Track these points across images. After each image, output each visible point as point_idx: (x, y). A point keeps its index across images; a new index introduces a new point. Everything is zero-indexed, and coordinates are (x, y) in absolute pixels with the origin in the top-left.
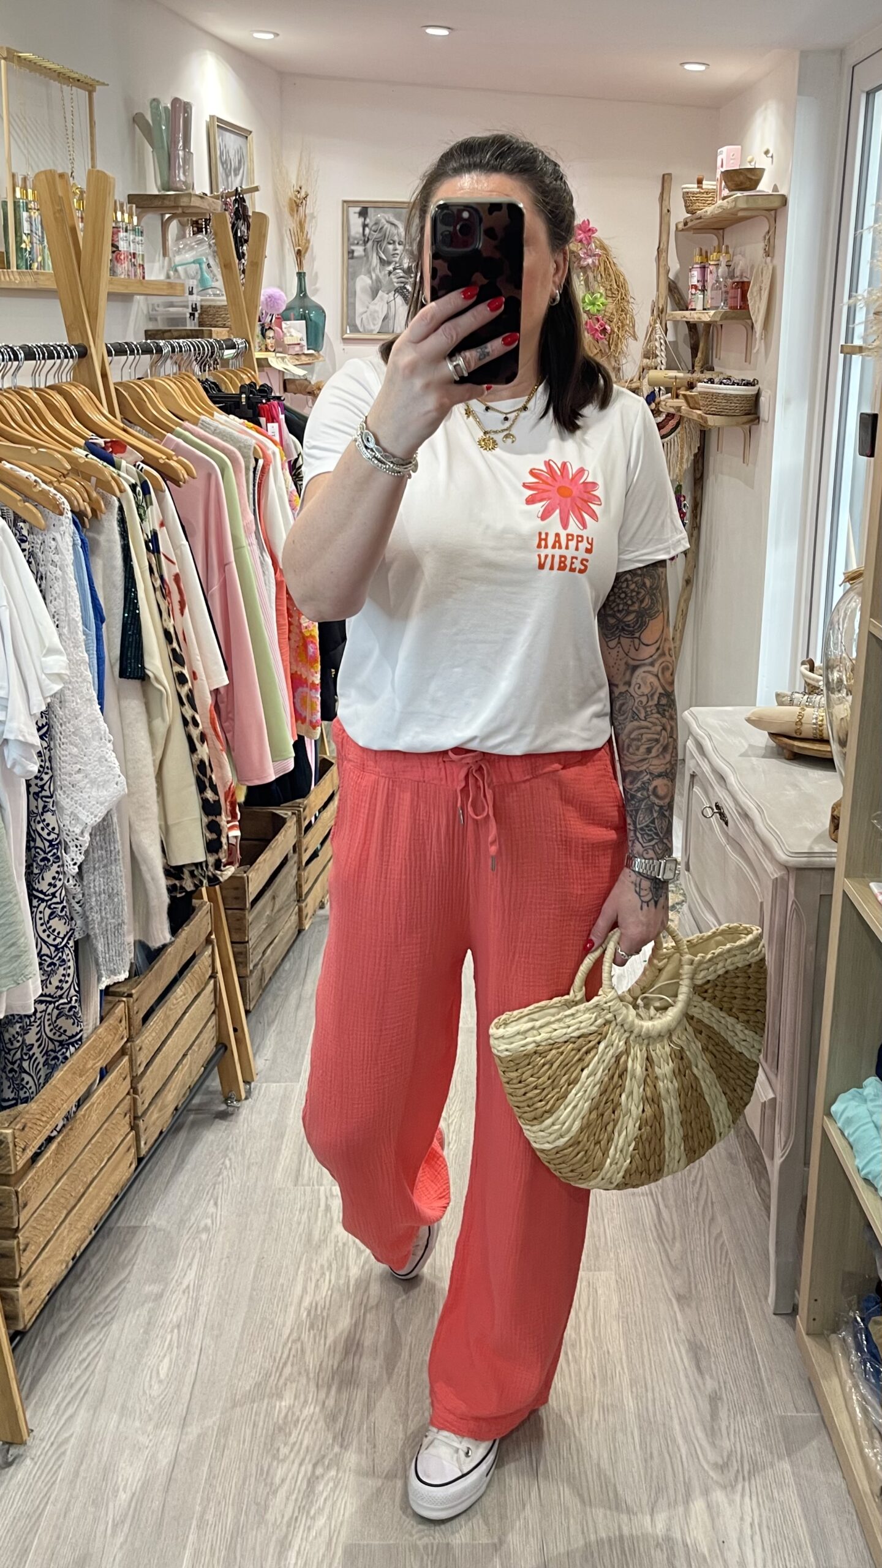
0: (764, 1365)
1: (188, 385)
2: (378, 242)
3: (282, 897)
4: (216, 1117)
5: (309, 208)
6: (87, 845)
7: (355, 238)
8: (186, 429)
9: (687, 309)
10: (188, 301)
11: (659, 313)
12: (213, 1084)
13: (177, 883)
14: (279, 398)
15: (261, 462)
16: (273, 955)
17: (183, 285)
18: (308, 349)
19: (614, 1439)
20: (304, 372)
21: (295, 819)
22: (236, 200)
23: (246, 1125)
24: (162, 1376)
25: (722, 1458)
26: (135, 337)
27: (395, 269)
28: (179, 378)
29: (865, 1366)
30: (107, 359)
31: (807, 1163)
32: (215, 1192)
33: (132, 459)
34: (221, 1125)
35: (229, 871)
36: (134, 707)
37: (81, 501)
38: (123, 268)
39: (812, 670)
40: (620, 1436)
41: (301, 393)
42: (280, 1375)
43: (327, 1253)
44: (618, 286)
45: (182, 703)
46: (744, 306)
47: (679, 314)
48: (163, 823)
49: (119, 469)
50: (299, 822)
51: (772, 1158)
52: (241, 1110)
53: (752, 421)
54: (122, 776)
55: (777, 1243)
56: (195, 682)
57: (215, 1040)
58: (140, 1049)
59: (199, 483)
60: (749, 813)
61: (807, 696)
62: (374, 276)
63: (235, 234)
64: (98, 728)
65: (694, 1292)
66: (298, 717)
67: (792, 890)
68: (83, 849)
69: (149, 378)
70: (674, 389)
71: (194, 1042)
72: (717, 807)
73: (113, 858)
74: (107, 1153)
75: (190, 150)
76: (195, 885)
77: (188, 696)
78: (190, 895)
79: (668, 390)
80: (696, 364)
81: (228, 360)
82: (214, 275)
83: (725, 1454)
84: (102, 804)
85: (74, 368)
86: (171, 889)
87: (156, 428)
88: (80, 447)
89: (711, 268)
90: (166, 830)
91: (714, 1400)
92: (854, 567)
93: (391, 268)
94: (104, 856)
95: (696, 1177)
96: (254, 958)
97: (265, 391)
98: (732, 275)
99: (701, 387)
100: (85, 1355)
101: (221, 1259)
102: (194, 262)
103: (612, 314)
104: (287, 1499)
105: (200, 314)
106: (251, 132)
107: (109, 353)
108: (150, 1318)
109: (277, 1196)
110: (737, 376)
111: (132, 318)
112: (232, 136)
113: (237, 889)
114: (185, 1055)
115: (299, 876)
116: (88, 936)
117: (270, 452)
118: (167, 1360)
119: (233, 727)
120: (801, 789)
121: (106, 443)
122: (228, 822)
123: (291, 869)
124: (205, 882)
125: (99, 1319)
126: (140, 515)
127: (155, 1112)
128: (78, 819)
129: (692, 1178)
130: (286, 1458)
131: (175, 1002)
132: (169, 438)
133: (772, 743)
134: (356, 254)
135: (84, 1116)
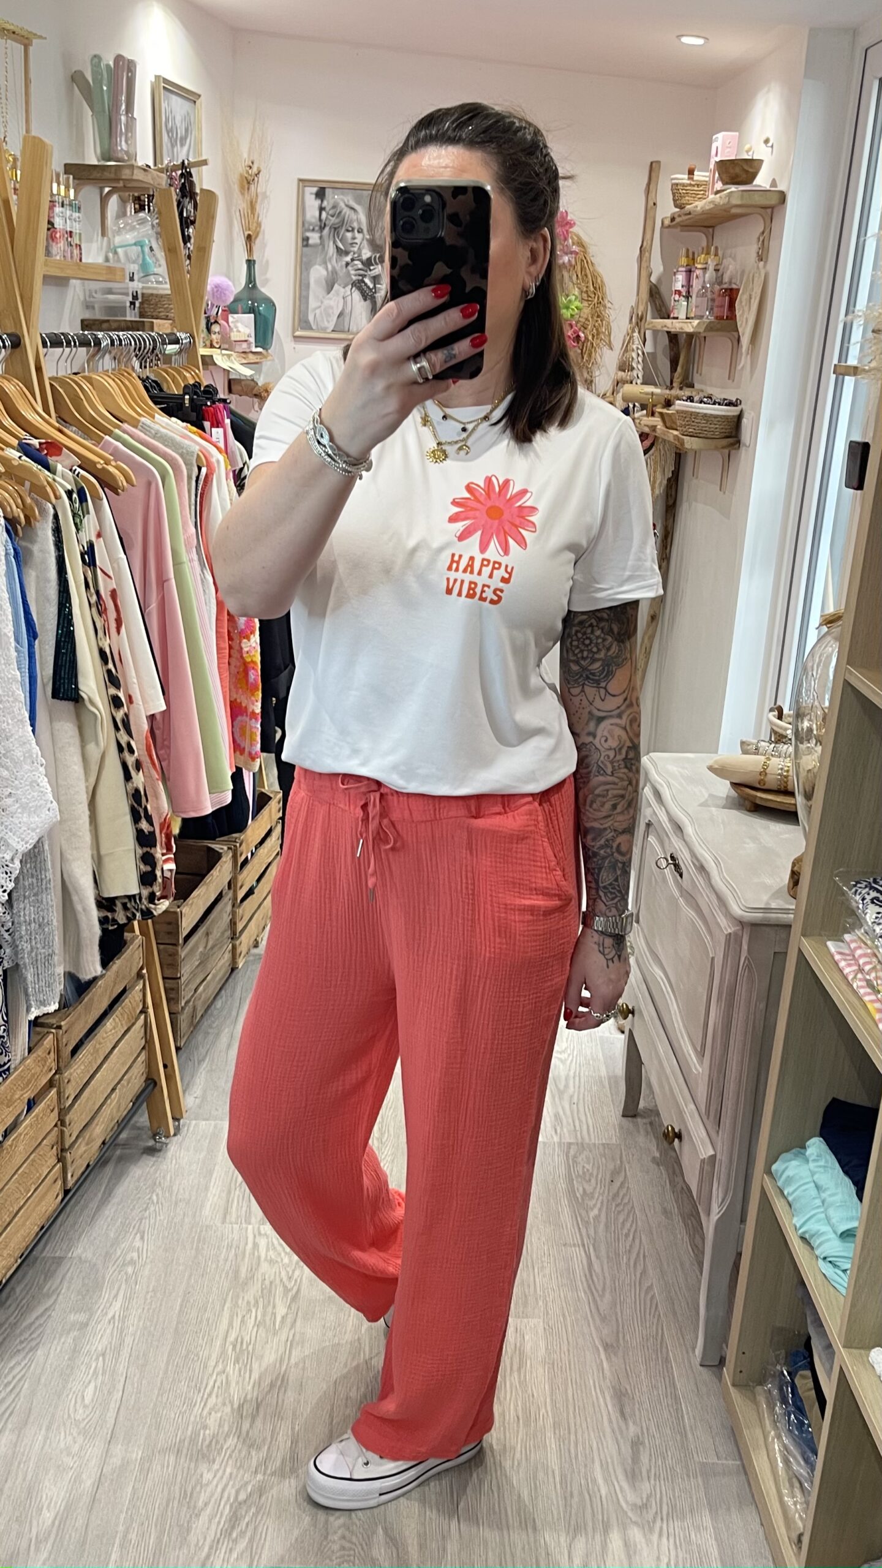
0: (688, 1413)
1: (127, 383)
2: (335, 229)
3: (216, 934)
4: (143, 1153)
5: (261, 186)
6: (18, 872)
7: (310, 224)
8: (125, 432)
9: (669, 318)
10: (128, 288)
11: (639, 321)
12: (142, 1120)
13: (109, 915)
14: (224, 401)
15: (204, 470)
16: (206, 992)
17: (123, 270)
18: (256, 347)
19: (535, 1477)
20: (253, 372)
21: (231, 855)
22: (182, 175)
23: (174, 1162)
24: (87, 1401)
25: (642, 1498)
26: (70, 327)
27: (353, 260)
28: (118, 374)
29: (789, 1418)
30: (42, 351)
31: (743, 1220)
32: (142, 1228)
33: (68, 462)
34: (148, 1162)
35: (164, 905)
36: (67, 729)
37: (14, 507)
38: (59, 248)
39: (780, 717)
40: (541, 1475)
41: (247, 395)
42: (205, 1405)
43: (254, 1290)
44: (595, 288)
45: (117, 728)
46: (732, 316)
47: (660, 323)
48: (95, 852)
49: (54, 473)
50: (235, 857)
51: (709, 1214)
52: (169, 1146)
53: (732, 445)
54: (55, 803)
55: (708, 1297)
56: (131, 706)
57: (145, 1075)
58: (68, 1082)
59: (139, 492)
60: (706, 866)
61: (773, 745)
62: (330, 267)
63: (181, 214)
64: (30, 751)
65: (621, 1341)
66: (237, 747)
67: (745, 947)
68: (13, 876)
69: (86, 374)
70: (650, 406)
71: (123, 1076)
72: (672, 858)
73: (44, 887)
74: (33, 1183)
75: (132, 115)
76: (128, 918)
77: (123, 721)
78: (122, 928)
79: (643, 407)
80: (675, 380)
81: (170, 356)
82: (157, 260)
83: (645, 1496)
84: (33, 830)
85: (6, 360)
86: (103, 921)
87: (93, 429)
88: (13, 447)
89: (698, 272)
90: (98, 860)
91: (636, 1444)
92: (831, 609)
93: (348, 259)
94: (35, 884)
95: (629, 1230)
96: (186, 994)
97: (210, 393)
98: (719, 281)
99: (679, 405)
100: (10, 1378)
101: (147, 1292)
102: (135, 244)
103: (587, 319)
104: (210, 1521)
105: (141, 303)
106: (199, 96)
107: (44, 345)
108: (76, 1346)
109: (204, 1233)
110: (718, 395)
111: (68, 304)
112: (179, 100)
113: (169, 923)
114: (113, 1090)
115: (233, 913)
116: (17, 965)
117: (214, 460)
118: (92, 1386)
119: (169, 755)
120: (761, 843)
121: (40, 444)
122: (163, 855)
123: (225, 906)
124: (138, 915)
125: (23, 1345)
126: (76, 524)
127: (83, 1144)
128: (8, 845)
129: (625, 1231)
130: (209, 1483)
131: (105, 1035)
132: (107, 441)
133: (733, 793)
134: (311, 242)
135: (11, 1146)
